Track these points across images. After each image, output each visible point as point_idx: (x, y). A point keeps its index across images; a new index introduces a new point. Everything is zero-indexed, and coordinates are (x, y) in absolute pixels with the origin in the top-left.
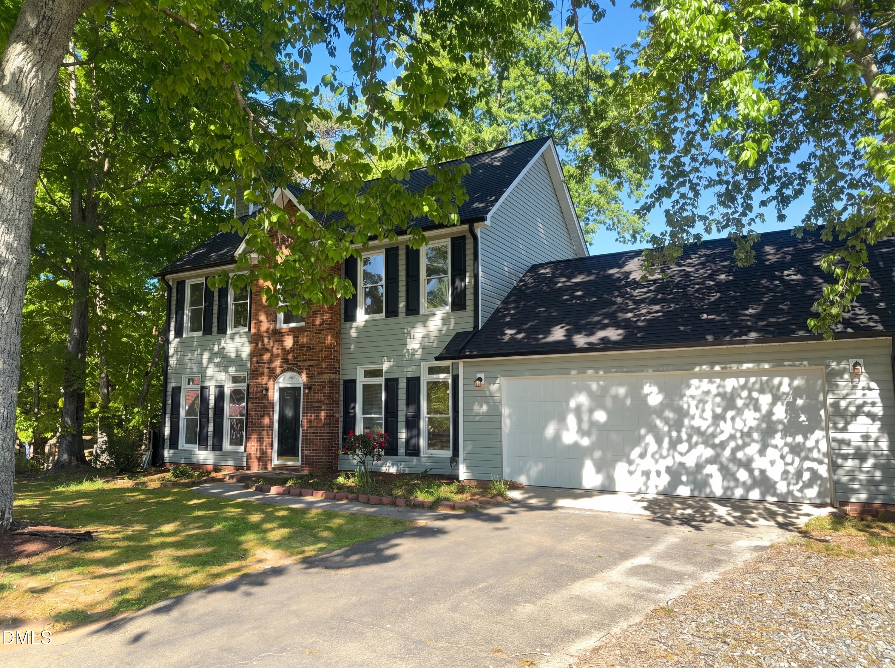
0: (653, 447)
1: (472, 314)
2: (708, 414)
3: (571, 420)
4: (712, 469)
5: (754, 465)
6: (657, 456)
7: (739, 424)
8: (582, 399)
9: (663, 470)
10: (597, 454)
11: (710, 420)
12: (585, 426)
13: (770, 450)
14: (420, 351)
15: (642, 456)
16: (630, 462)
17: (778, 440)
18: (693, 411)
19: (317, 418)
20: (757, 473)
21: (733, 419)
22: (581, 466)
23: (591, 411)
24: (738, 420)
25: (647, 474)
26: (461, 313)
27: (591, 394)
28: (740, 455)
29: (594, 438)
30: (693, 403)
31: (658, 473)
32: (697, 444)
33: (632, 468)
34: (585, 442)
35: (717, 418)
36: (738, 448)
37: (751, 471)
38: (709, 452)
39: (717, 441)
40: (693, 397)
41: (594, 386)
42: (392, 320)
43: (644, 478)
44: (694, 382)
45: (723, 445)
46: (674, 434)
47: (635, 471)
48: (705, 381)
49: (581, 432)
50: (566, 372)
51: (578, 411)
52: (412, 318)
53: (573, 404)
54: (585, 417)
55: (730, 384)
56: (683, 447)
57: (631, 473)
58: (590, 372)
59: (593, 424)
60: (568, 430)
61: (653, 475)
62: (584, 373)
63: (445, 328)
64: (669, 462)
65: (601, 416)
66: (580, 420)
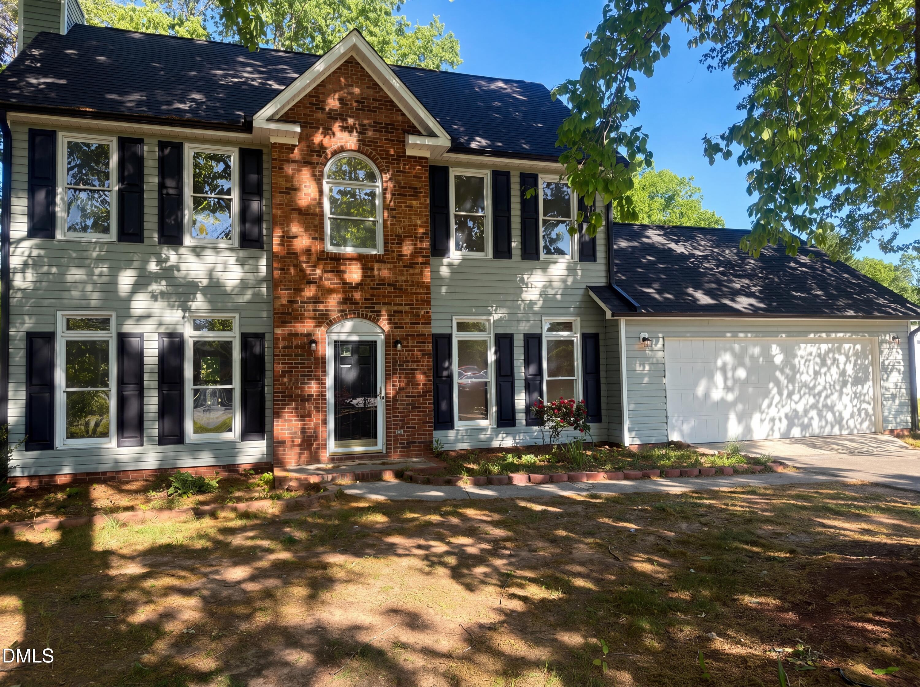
0: (777, 398)
1: (603, 267)
2: (811, 372)
3: (719, 378)
4: (813, 413)
5: (836, 409)
6: (779, 406)
7: (828, 378)
8: (727, 358)
9: (783, 416)
10: (740, 407)
11: (813, 376)
12: (730, 383)
13: (844, 396)
14: (540, 303)
15: (770, 406)
16: (762, 413)
17: (848, 389)
18: (803, 369)
19: (412, 383)
20: (837, 414)
21: (825, 374)
22: (727, 419)
23: (734, 369)
24: (828, 374)
25: (773, 420)
26: (589, 265)
27: (734, 354)
28: (829, 402)
29: (736, 393)
30: (803, 362)
31: (780, 420)
32: (805, 394)
33: (763, 418)
34: (730, 397)
35: (816, 373)
36: (827, 397)
37: (834, 414)
38: (812, 400)
39: (816, 391)
40: (802, 357)
41: (737, 347)
42: (503, 263)
43: (771, 424)
44: (803, 346)
45: (820, 394)
46: (791, 387)
47: (765, 419)
48: (809, 345)
49: (728, 389)
50: (722, 334)
51: (724, 369)
52: (528, 263)
53: (719, 363)
54: (730, 374)
55: (824, 347)
56: (796, 397)
57: (762, 421)
58: (741, 335)
59: (736, 380)
60: (716, 387)
61: (777, 421)
62: (737, 336)
63: (570, 279)
64: (787, 409)
65: (742, 373)
66: (726, 379)
